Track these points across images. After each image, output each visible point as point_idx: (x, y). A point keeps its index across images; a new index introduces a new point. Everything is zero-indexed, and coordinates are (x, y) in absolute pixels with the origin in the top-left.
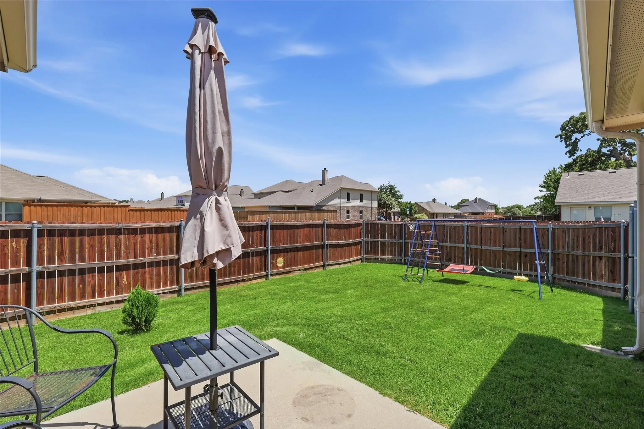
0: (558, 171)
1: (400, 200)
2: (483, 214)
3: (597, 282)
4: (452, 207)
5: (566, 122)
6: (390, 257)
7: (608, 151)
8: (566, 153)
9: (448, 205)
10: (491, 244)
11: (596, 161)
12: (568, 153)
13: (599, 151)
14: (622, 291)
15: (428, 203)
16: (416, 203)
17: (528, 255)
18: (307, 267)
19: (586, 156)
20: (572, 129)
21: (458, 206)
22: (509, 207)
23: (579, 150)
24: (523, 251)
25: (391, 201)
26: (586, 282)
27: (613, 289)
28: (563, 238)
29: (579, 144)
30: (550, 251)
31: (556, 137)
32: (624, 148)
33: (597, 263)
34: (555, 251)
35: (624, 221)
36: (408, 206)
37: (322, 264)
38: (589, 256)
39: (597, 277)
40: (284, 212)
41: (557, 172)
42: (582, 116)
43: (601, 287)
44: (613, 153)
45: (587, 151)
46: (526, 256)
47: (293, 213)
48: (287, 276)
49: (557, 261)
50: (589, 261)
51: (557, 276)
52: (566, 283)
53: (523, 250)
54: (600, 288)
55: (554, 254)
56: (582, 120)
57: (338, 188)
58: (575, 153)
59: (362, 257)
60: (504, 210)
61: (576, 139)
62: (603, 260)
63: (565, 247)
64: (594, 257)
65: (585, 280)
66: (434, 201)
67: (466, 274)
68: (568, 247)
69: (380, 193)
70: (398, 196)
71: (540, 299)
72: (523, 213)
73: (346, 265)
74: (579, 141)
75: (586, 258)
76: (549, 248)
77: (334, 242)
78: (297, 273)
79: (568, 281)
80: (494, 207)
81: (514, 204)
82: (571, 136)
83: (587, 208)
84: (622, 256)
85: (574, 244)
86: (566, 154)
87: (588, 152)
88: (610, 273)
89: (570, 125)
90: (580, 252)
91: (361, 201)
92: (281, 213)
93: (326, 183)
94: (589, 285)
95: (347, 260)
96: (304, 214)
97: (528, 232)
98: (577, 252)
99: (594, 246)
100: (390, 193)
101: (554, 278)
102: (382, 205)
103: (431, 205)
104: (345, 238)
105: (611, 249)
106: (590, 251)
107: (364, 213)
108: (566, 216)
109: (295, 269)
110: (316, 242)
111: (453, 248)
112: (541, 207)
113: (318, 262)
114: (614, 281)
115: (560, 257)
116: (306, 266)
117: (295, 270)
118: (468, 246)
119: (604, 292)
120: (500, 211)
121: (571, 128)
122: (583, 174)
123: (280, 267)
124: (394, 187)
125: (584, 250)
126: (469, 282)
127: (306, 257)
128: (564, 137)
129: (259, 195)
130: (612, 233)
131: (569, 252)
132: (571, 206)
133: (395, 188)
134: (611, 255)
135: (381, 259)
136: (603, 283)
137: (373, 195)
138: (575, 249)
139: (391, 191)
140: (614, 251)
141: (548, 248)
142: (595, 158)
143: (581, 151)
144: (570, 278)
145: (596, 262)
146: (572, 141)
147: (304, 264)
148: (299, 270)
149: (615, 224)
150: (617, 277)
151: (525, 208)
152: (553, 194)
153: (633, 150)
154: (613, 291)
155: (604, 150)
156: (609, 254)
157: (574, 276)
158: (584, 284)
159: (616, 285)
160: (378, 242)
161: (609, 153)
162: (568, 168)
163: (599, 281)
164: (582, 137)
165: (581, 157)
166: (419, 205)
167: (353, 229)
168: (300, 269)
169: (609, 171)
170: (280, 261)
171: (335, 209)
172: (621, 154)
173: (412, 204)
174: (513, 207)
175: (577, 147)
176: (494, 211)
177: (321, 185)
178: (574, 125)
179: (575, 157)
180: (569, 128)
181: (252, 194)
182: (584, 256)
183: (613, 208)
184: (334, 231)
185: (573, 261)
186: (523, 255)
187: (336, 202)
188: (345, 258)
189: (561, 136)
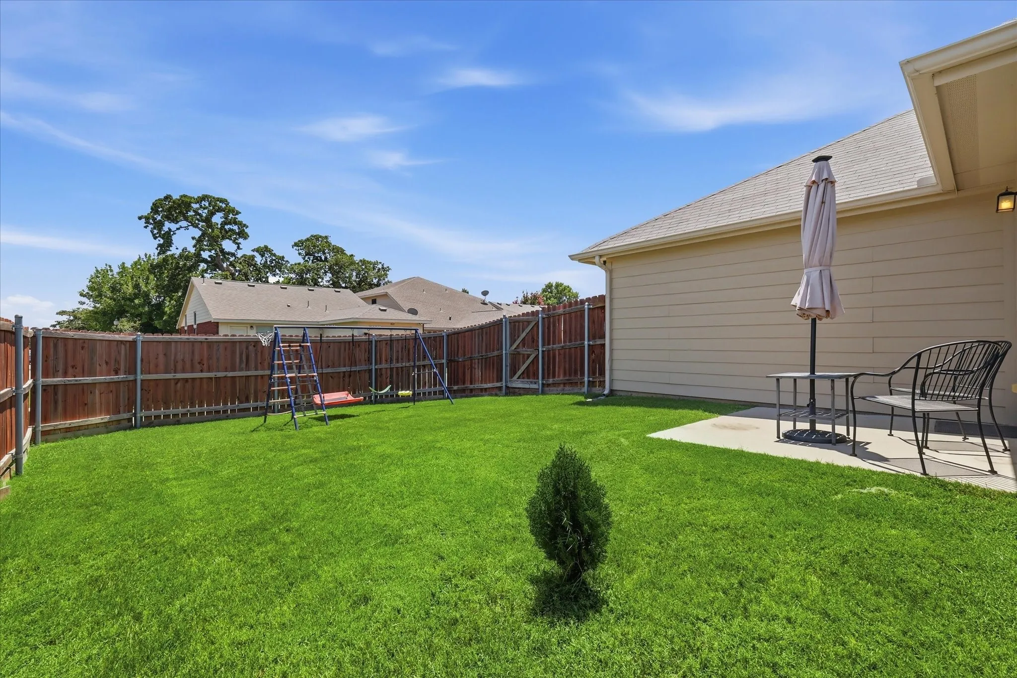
5: (159, 200)
8: (155, 246)
12: (157, 247)
19: (182, 256)
29: (174, 239)
31: (140, 218)
58: (168, 250)
61: (169, 229)
74: (174, 234)
82: (162, 223)
83: (249, 327)
87: (184, 252)
122: (220, 283)
128: (151, 221)
132: (231, 324)
143: (175, 248)
146: (164, 232)
164: (178, 229)
165: (175, 256)
175: (170, 241)
179: (166, 256)
189: (147, 218)
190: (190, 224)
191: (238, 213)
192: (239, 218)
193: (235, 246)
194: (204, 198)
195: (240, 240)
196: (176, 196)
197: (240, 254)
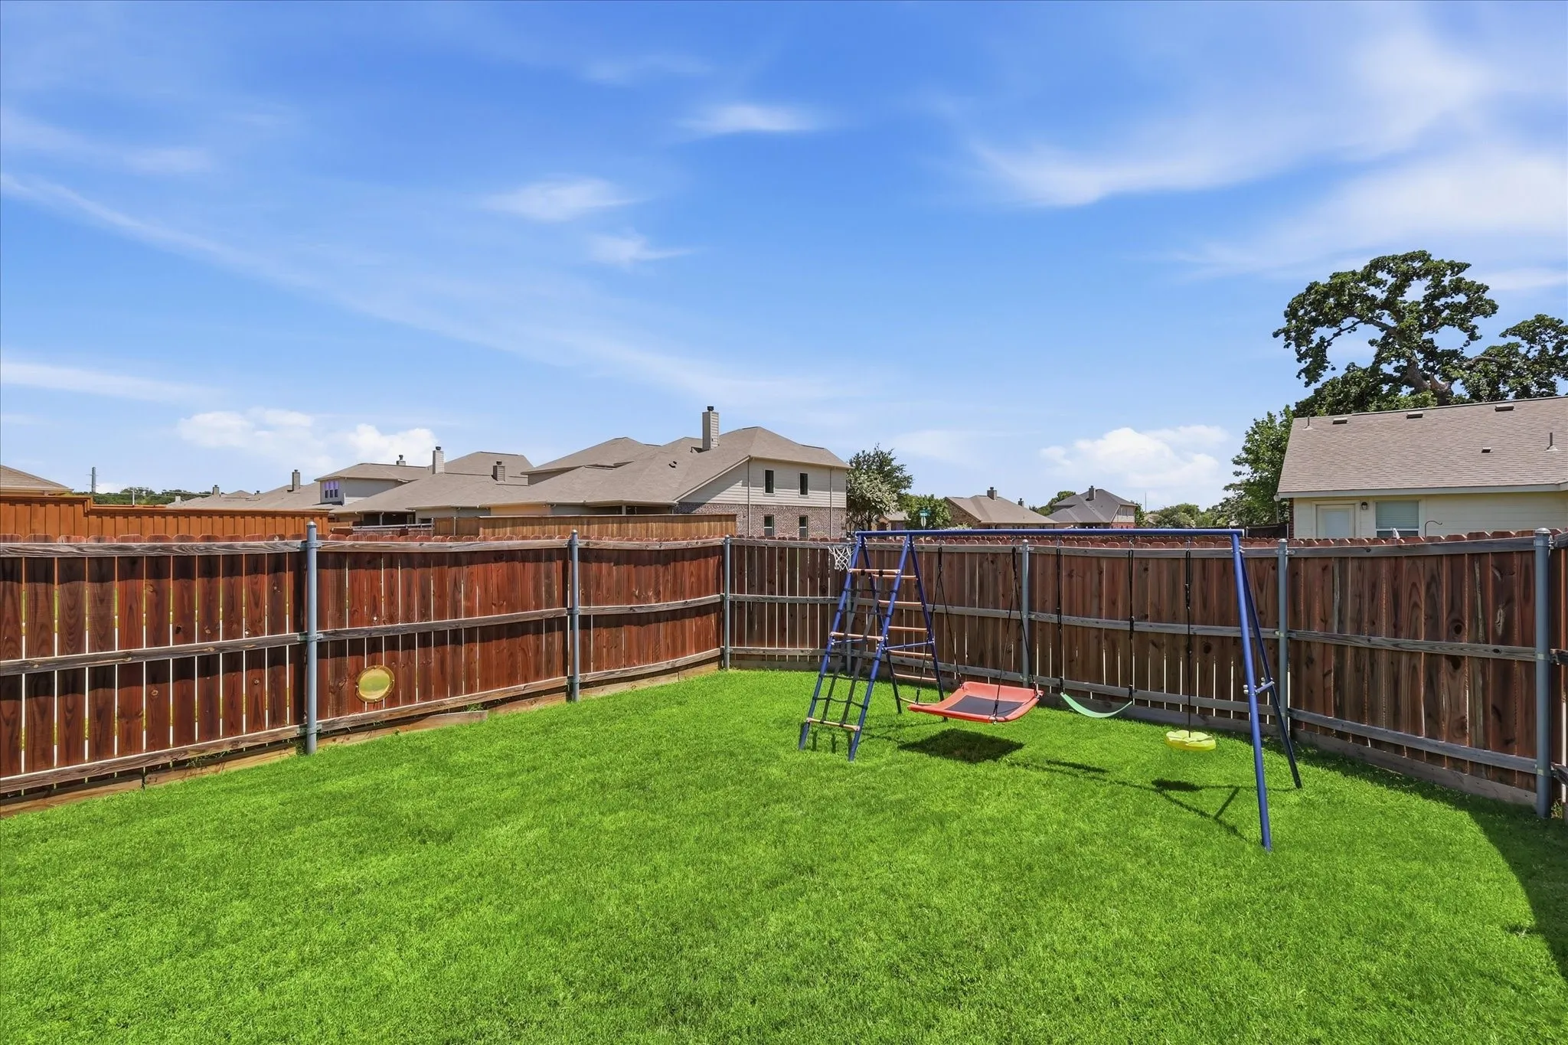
0: (1279, 420)
1: (903, 491)
2: (1106, 525)
3: (1441, 745)
4: (1034, 509)
5: (1299, 296)
6: (808, 649)
7: (1396, 369)
8: (1300, 374)
9: (1026, 505)
10: (1100, 609)
11: (1367, 395)
12: (1303, 374)
13: (1375, 369)
14: (1541, 784)
15: (975, 499)
16: (946, 499)
17: (1215, 647)
18: (499, 697)
19: (1345, 381)
20: (1314, 314)
21: (1051, 508)
22: (1167, 509)
23: (1330, 367)
24: (1199, 633)
25: (880, 492)
26: (1405, 745)
27: (1504, 775)
28: (1323, 588)
29: (1330, 353)
30: (1282, 635)
31: (1276, 335)
32: (1431, 364)
33: (1444, 678)
34: (1301, 634)
35: (1545, 530)
36: (926, 508)
37: (563, 681)
38: (1412, 654)
39: (1444, 726)
40: (585, 521)
41: (1277, 422)
42: (1335, 281)
43: (1457, 763)
44: (1406, 376)
45: (1348, 369)
46: (1207, 649)
47: (613, 523)
48: (404, 732)
49: (1304, 668)
50: (1414, 670)
51: (1304, 715)
52: (1333, 743)
53: (1198, 629)
54: (1456, 768)
55: (1294, 644)
56: (1337, 291)
57: (741, 457)
58: (1320, 375)
59: (723, 651)
60: (1154, 518)
61: (1322, 339)
62: (1466, 668)
63: (1330, 621)
64: (1432, 658)
65: (1401, 736)
66: (991, 494)
67: (1006, 720)
68: (1341, 622)
69: (853, 472)
70: (900, 481)
71: (1263, 843)
72: (1198, 525)
73: (663, 681)
74: (1329, 344)
75: (1404, 659)
76: (1278, 623)
77: (610, 609)
78: (452, 721)
79: (1342, 735)
80: (1132, 510)
81: (1179, 503)
82: (1309, 332)
83: (1358, 506)
84: (1541, 657)
85: (1360, 611)
86: (1298, 377)
87: (1349, 372)
88: (1491, 717)
89: (1309, 305)
90: (1382, 640)
91: (804, 490)
92: (577, 521)
93: (714, 445)
94: (1415, 753)
95: (664, 665)
96: (645, 524)
97: (1214, 570)
98: (1373, 639)
99: (1433, 619)
100: (879, 474)
101: (1295, 723)
102: (858, 505)
103: (982, 502)
104: (657, 594)
105: (1495, 631)
106: (1416, 636)
107: (812, 522)
108: (1305, 527)
109: (442, 704)
110: (537, 607)
111: (990, 623)
112: (1240, 509)
113: (549, 675)
114: (1506, 744)
115: (1316, 653)
116: (495, 693)
117: (443, 708)
118: (1033, 617)
119: (1468, 782)
120: (1146, 518)
121: (1310, 312)
122: (1345, 422)
123: (375, 704)
124: (891, 457)
125: (1396, 630)
126: (1020, 746)
127: (495, 663)
128: (1293, 334)
129: (536, 477)
130: (1498, 574)
131: (1346, 638)
132: (1318, 500)
133: (892, 459)
134: (1496, 651)
135: (782, 658)
136: (1464, 749)
137: (835, 475)
138: (1366, 626)
139: (882, 467)
140: (1506, 639)
141: (1277, 625)
142: (1367, 386)
143: (1334, 369)
144: (1348, 725)
145: (1438, 672)
146: (1313, 345)
147: (486, 685)
148: (465, 708)
149: (1510, 544)
150: (1518, 731)
151: (1202, 514)
152: (1267, 478)
153: (1452, 367)
154: (1501, 781)
155: (1387, 369)
156: (1486, 650)
157: (1360, 720)
158: (1398, 748)
159: (1513, 760)
160: (772, 605)
161: (1399, 374)
162: (1305, 409)
163: (1449, 740)
164: (1336, 335)
165: (1333, 383)
166: (953, 504)
167: (686, 563)
168: (467, 704)
169: (1405, 414)
170: (375, 682)
171: (732, 511)
172: (1426, 377)
173: (937, 501)
174: (1174, 511)
175: (1323, 359)
176: (1131, 519)
177: (699, 450)
178: (1317, 305)
179: (1318, 385)
180: (1306, 311)
181: (522, 474)
182: (1395, 654)
183: (1422, 506)
184: (611, 573)
185: (1358, 669)
186: (1198, 646)
187: (735, 495)
188: (657, 659)
189: (1287, 332)
190: (1357, 320)
191: (1463, 267)
192: (1467, 276)
193: (1465, 336)
194: (1377, 265)
195: (1478, 321)
196: (1324, 280)
197: (1473, 351)
